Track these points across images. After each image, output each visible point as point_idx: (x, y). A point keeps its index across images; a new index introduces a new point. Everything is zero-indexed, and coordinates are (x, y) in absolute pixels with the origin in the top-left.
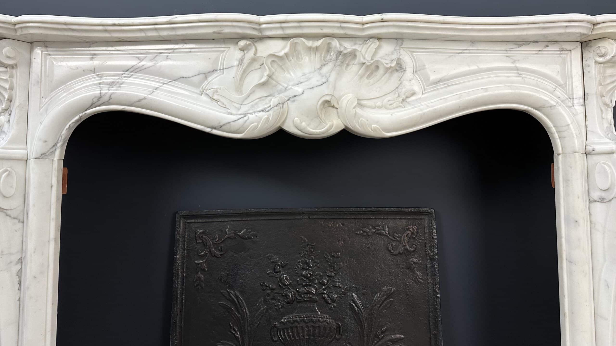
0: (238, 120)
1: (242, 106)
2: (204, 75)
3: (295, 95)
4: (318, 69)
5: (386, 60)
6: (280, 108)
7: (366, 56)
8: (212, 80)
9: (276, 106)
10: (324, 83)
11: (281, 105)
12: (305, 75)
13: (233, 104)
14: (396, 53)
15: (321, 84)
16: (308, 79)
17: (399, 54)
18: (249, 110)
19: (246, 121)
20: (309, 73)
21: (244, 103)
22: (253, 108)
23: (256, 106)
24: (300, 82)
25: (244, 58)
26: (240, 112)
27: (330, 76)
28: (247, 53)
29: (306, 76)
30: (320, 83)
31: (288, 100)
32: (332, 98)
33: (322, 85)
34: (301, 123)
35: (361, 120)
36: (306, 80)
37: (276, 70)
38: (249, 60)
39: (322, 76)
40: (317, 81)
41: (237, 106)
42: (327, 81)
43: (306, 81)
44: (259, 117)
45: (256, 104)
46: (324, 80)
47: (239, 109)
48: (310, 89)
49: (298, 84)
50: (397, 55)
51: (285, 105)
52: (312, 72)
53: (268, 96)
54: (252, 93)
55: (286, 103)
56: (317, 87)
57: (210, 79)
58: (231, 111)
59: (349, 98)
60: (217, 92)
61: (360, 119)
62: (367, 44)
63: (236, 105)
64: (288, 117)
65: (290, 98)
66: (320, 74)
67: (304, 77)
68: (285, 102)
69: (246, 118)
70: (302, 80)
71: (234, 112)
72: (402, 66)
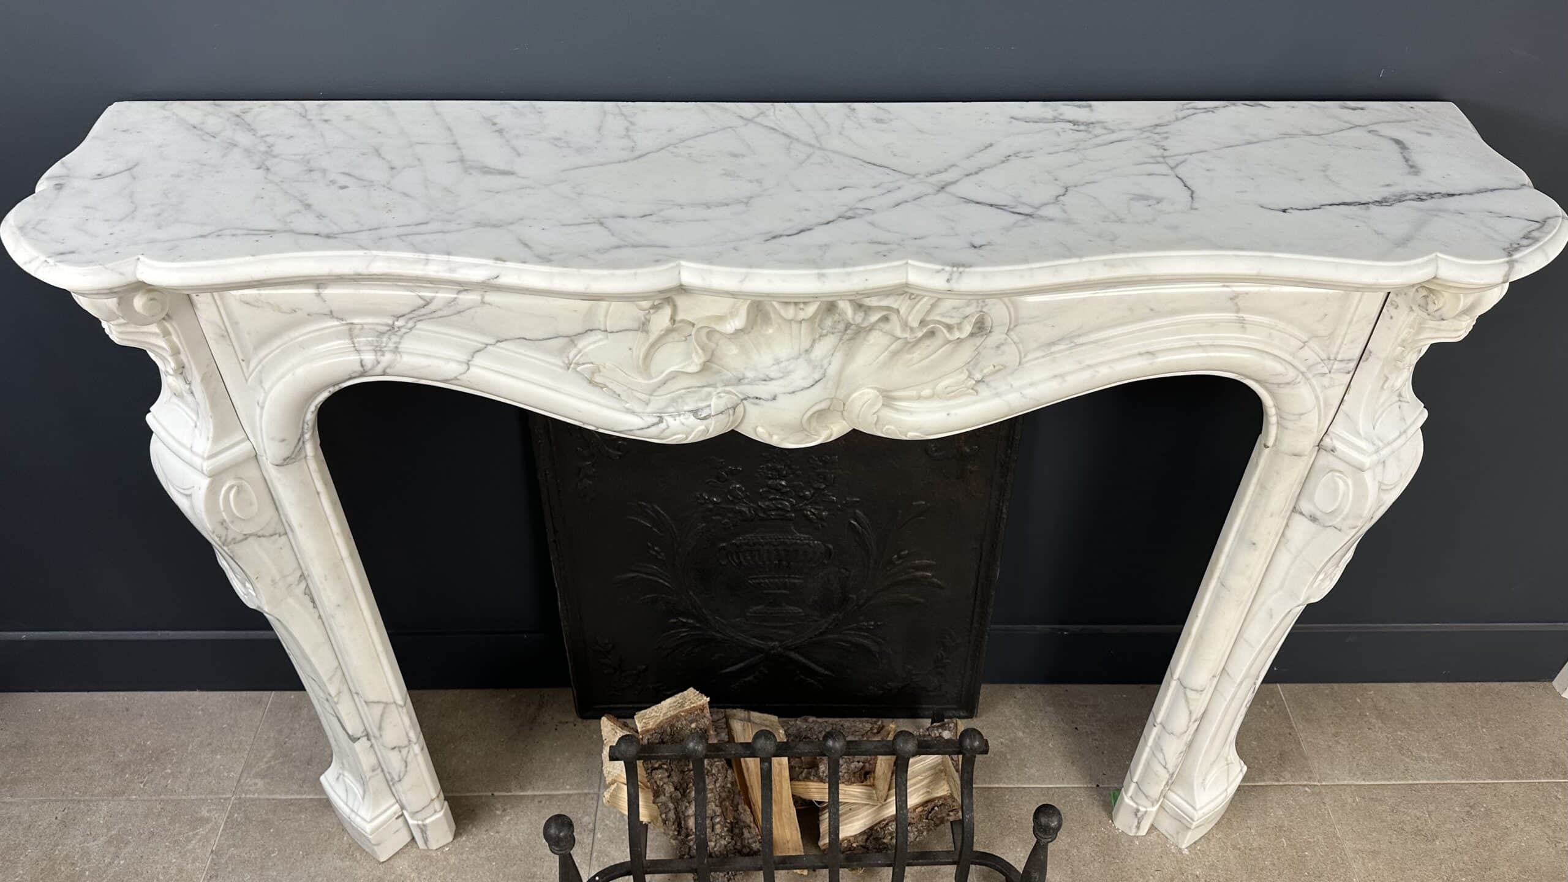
0: (648, 427)
1: (652, 398)
2: (568, 338)
3: (759, 396)
4: (807, 351)
5: (952, 317)
6: (729, 415)
7: (910, 319)
8: (585, 347)
9: (722, 413)
10: (817, 382)
11: (731, 412)
12: (778, 362)
13: (635, 393)
14: (975, 304)
15: (812, 383)
16: (786, 374)
17: (981, 304)
18: (667, 407)
19: (664, 430)
20: (788, 360)
21: (655, 394)
22: (675, 404)
23: (680, 401)
24: (767, 376)
25: (648, 317)
26: (649, 409)
27: (830, 364)
28: (654, 313)
29: (782, 365)
30: (810, 382)
31: (745, 399)
32: (831, 404)
33: (812, 386)
34: (771, 436)
35: (888, 429)
36: (781, 375)
37: (717, 344)
38: (662, 330)
39: (815, 367)
40: (804, 378)
41: (644, 397)
42: (824, 375)
43: (781, 378)
44: (687, 426)
45: (681, 397)
46: (817, 376)
47: (647, 404)
48: (789, 393)
49: (765, 380)
50: (977, 306)
51: (740, 409)
52: (793, 358)
53: (704, 387)
54: (670, 379)
55: (741, 405)
56: (802, 390)
57: (581, 344)
58: (631, 408)
59: (866, 398)
60: (600, 371)
61: (885, 426)
62: (914, 298)
63: (638, 395)
64: (746, 420)
65: (749, 397)
66: (809, 361)
67: (775, 367)
68: (738, 405)
69: (663, 426)
70: (772, 375)
71: (637, 408)
72: (986, 325)
